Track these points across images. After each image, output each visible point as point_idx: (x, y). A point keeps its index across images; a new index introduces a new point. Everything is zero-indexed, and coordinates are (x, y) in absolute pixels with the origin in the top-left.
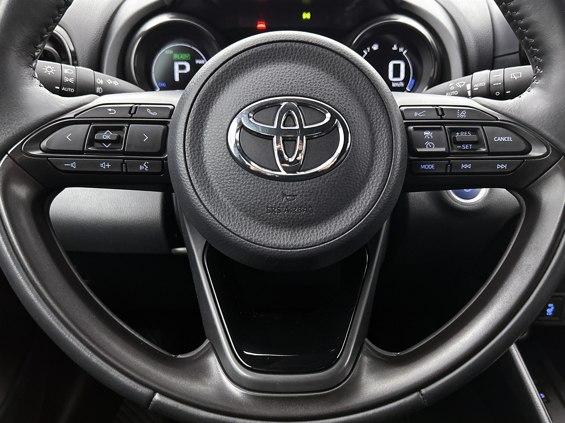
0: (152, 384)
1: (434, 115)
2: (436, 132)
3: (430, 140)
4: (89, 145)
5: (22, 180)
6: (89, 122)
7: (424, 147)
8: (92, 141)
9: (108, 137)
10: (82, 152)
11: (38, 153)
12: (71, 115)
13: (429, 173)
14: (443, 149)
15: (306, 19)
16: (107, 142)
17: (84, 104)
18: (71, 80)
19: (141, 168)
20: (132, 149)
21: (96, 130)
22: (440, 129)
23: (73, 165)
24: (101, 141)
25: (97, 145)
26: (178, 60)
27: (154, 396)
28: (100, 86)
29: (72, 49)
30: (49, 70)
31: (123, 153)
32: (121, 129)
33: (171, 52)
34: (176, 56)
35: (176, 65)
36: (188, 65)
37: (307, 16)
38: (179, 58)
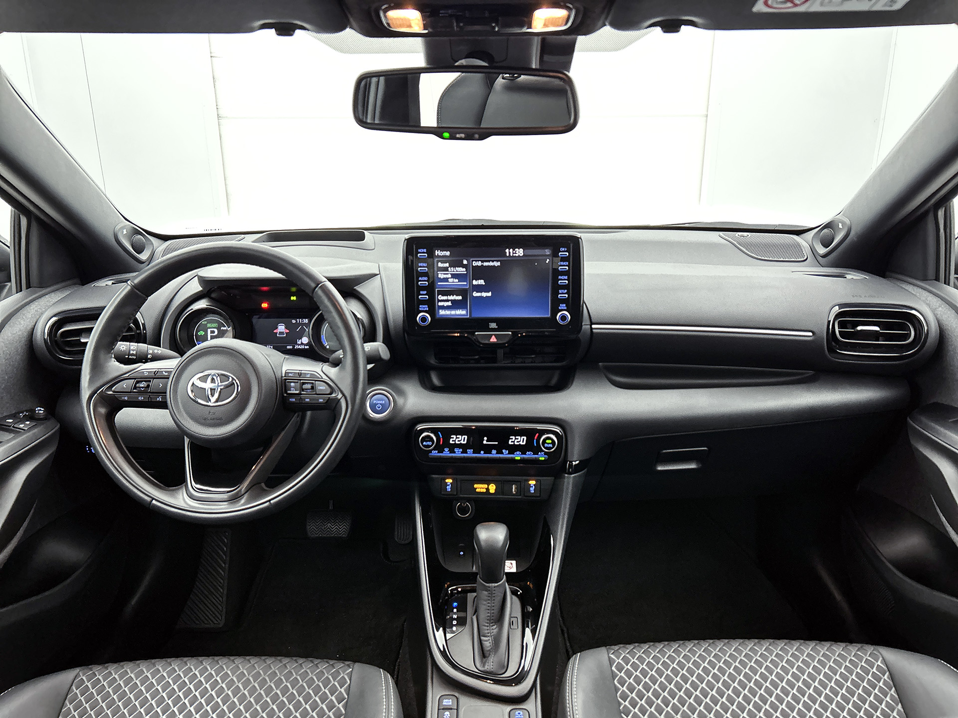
0: (152, 496)
1: (297, 375)
2: (296, 384)
3: (293, 387)
4: (134, 389)
5: (104, 406)
6: (135, 379)
7: (290, 390)
8: (135, 388)
9: (143, 386)
10: (131, 392)
11: (111, 393)
12: (127, 375)
13: (293, 403)
14: (298, 392)
15: (293, 300)
16: (143, 388)
17: (133, 370)
18: (134, 352)
19: (158, 399)
20: (154, 391)
21: (138, 382)
22: (297, 382)
23: (126, 398)
24: (140, 387)
25: (137, 388)
26: (210, 328)
27: (152, 501)
28: (150, 354)
29: (143, 322)
30: (123, 348)
31: (150, 392)
32: (150, 381)
33: (206, 323)
34: (209, 325)
35: (209, 330)
36: (216, 330)
37: (293, 298)
38: (211, 326)
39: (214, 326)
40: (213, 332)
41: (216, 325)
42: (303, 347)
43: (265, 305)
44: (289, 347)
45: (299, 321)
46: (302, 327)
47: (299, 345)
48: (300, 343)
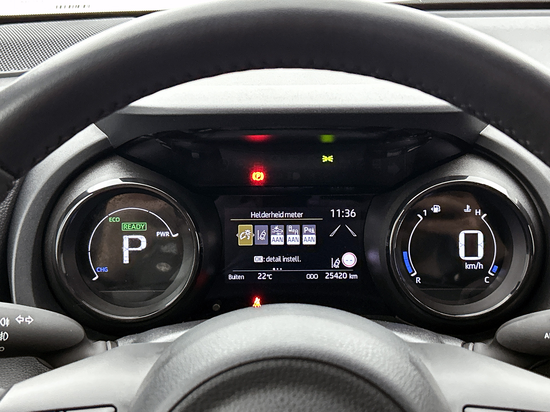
33: (118, 220)
34: (125, 226)
35: (126, 240)
36: (143, 240)
37: (327, 159)
38: (129, 229)
39: (138, 229)
40: (135, 243)
41: (142, 226)
42: (343, 276)
43: (258, 176)
44: (311, 277)
45: (336, 213)
46: (343, 229)
47: (335, 271)
48: (337, 267)
